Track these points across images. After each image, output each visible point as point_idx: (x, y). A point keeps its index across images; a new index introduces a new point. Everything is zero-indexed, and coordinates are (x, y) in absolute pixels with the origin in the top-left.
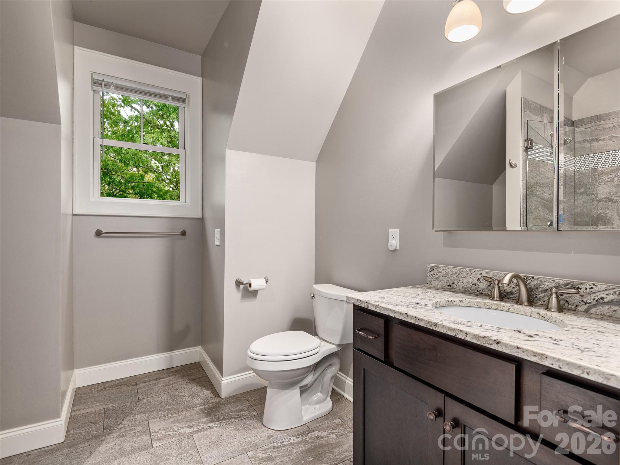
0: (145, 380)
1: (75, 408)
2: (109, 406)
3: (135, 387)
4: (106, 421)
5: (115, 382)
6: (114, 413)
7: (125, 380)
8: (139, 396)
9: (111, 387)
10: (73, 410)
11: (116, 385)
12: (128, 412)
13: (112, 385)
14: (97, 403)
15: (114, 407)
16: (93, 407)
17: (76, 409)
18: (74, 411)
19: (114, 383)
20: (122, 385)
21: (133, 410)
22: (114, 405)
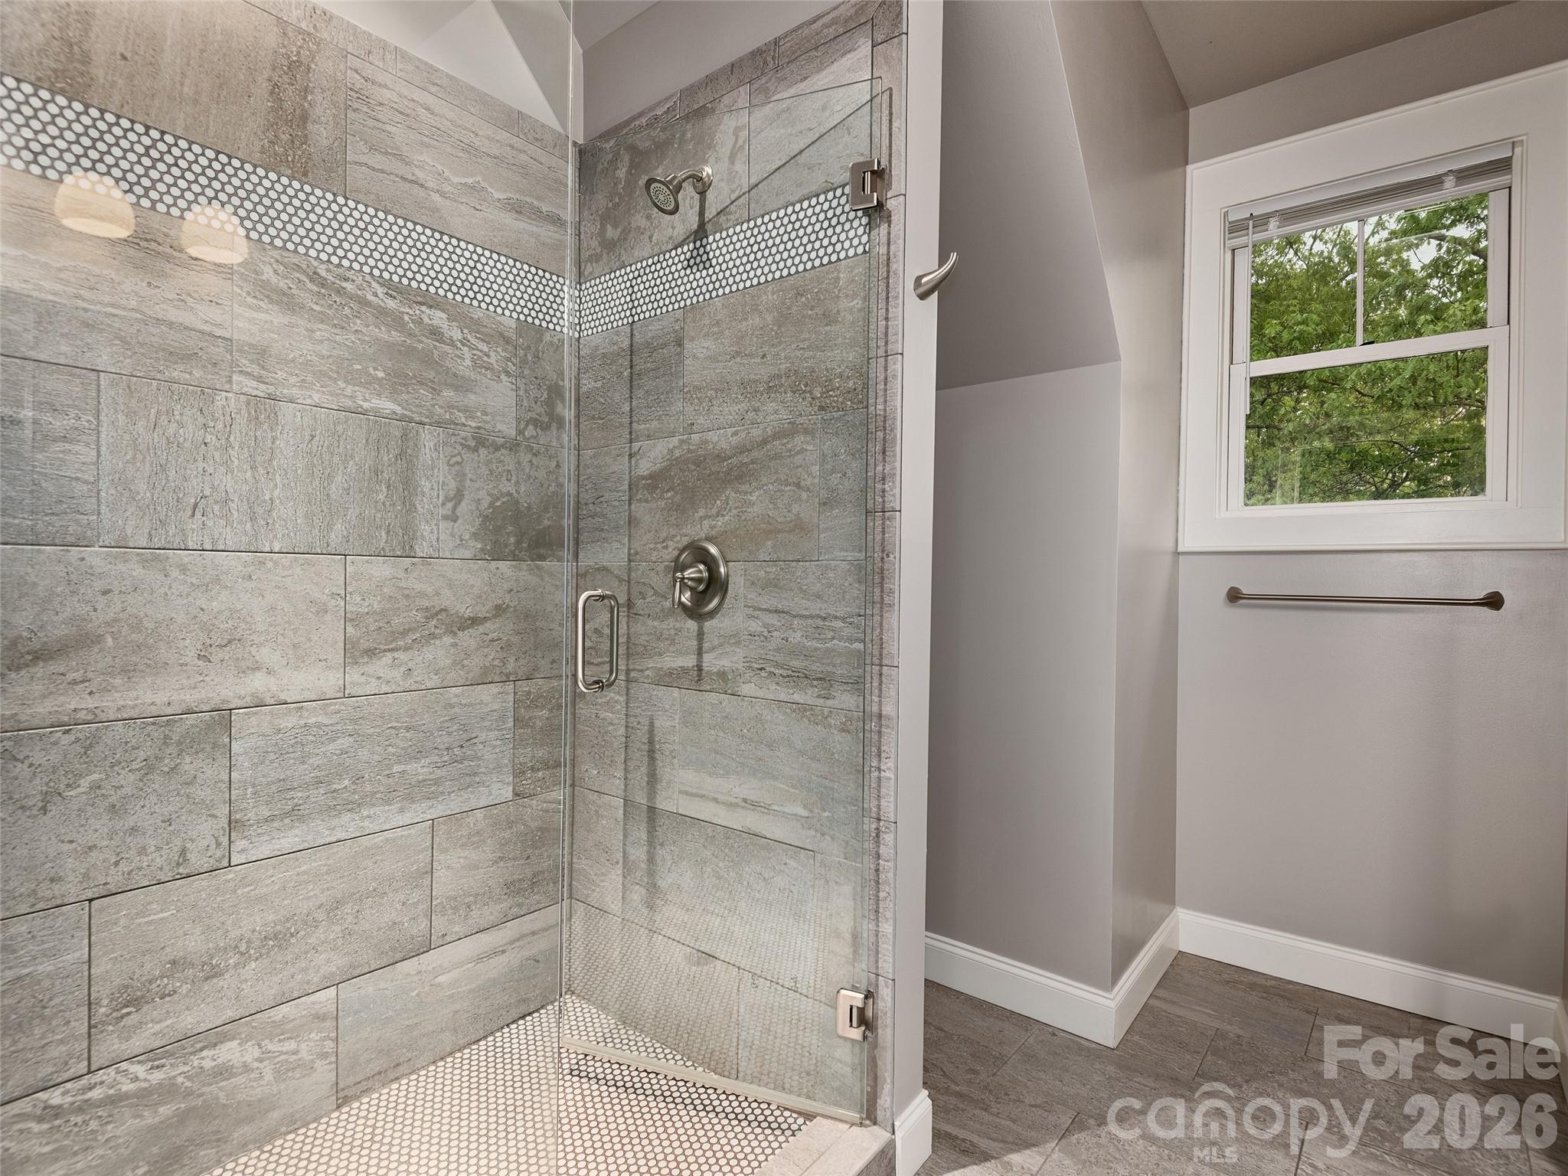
0: (1346, 1013)
1: (1161, 993)
2: (1229, 1028)
3: (1311, 1018)
4: (1209, 1058)
5: (1267, 979)
6: (1234, 1053)
7: (1291, 986)
8: (1310, 1047)
9: (1253, 986)
10: (1155, 994)
11: (1266, 990)
12: (1267, 1069)
13: (1255, 984)
14: (1206, 1007)
15: (1239, 1037)
16: (1195, 1010)
17: (1160, 995)
18: (1157, 997)
19: (1264, 982)
20: (1282, 996)
21: (1281, 1074)
22: (1241, 1032)
